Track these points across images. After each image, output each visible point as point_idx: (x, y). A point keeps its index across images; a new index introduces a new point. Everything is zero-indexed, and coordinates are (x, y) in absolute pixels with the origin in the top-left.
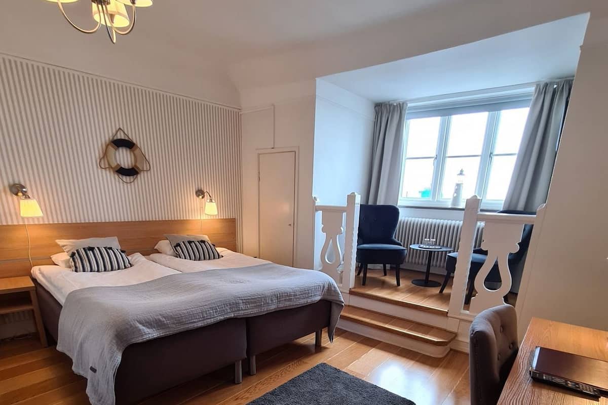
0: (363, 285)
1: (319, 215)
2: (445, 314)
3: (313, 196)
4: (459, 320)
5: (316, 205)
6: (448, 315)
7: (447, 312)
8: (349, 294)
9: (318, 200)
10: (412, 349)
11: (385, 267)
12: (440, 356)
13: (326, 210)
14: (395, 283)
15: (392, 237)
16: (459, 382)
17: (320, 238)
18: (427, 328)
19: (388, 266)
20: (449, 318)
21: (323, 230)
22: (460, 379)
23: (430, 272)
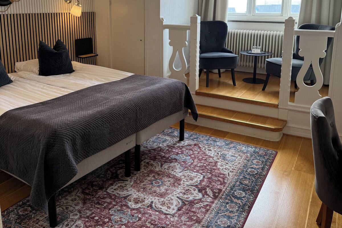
0: (207, 87)
1: (166, 32)
2: (276, 106)
3: (161, 17)
4: (287, 110)
5: (164, 24)
6: (279, 107)
7: (278, 105)
8: (196, 94)
9: (165, 20)
10: (254, 137)
11: (219, 71)
12: (277, 140)
13: (172, 28)
14: (232, 83)
15: (224, 46)
16: (297, 158)
17: (168, 51)
18: (264, 119)
19: (222, 70)
20: (280, 109)
21: (170, 44)
22: (297, 156)
23: (257, 72)
